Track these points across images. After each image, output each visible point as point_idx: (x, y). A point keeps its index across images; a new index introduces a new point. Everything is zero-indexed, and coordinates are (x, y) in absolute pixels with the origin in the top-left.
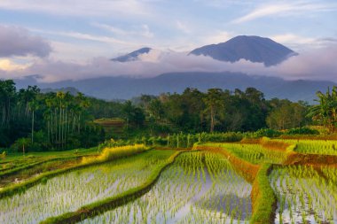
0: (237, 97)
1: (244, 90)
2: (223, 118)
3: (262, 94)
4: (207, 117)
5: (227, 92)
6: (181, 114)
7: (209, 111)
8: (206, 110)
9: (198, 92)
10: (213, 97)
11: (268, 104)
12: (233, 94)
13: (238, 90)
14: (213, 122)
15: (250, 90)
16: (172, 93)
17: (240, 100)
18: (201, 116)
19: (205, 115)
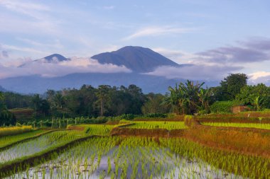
0: (122, 92)
1: (127, 87)
2: (110, 107)
3: (141, 90)
4: (98, 107)
5: (115, 88)
6: (79, 104)
7: (100, 102)
8: (97, 101)
9: (92, 88)
10: (102, 92)
11: (145, 97)
12: (119, 89)
13: (122, 87)
14: (103, 111)
15: (132, 87)
16: (72, 89)
17: (124, 94)
18: (94, 106)
19: (96, 105)
